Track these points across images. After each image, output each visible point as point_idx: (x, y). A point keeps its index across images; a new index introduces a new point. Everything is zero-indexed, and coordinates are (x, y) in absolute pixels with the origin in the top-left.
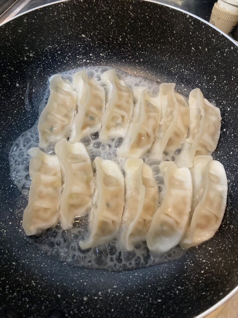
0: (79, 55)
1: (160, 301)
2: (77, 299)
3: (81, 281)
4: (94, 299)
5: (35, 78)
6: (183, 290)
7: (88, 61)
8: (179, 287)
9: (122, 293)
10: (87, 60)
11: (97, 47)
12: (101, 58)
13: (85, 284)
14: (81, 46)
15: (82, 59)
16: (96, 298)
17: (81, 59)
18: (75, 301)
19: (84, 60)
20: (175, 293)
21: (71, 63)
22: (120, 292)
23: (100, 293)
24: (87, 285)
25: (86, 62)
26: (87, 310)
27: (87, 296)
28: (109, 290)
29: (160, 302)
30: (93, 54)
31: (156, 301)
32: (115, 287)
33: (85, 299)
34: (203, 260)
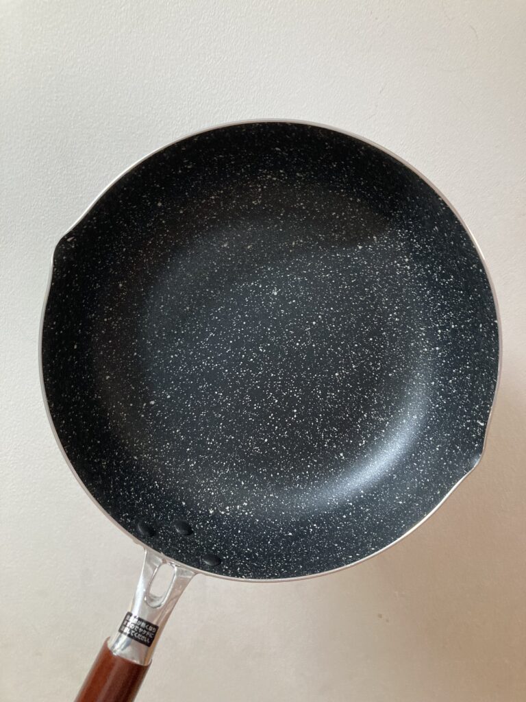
0: (264, 168)
1: (290, 534)
2: (202, 511)
3: (209, 489)
4: (221, 514)
5: (187, 194)
6: (318, 530)
7: (275, 179)
8: (315, 525)
9: (252, 514)
10: (273, 177)
11: (294, 164)
12: (296, 179)
13: (213, 493)
14: (269, 159)
15: (266, 174)
16: (223, 513)
17: (264, 174)
18: (200, 512)
19: (269, 176)
20: (308, 531)
21: (248, 176)
22: (250, 511)
23: (228, 508)
24: (214, 495)
25: (271, 179)
26: (213, 526)
27: (213, 509)
28: (238, 507)
29: (291, 536)
30: (285, 171)
31: (287, 533)
32: (246, 504)
33: (211, 512)
34: (350, 502)
